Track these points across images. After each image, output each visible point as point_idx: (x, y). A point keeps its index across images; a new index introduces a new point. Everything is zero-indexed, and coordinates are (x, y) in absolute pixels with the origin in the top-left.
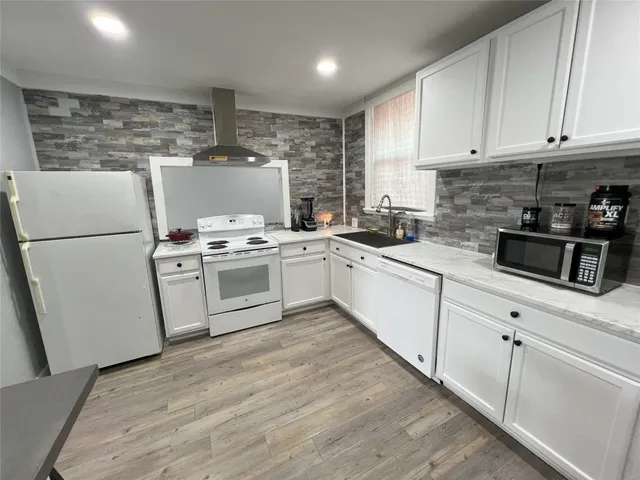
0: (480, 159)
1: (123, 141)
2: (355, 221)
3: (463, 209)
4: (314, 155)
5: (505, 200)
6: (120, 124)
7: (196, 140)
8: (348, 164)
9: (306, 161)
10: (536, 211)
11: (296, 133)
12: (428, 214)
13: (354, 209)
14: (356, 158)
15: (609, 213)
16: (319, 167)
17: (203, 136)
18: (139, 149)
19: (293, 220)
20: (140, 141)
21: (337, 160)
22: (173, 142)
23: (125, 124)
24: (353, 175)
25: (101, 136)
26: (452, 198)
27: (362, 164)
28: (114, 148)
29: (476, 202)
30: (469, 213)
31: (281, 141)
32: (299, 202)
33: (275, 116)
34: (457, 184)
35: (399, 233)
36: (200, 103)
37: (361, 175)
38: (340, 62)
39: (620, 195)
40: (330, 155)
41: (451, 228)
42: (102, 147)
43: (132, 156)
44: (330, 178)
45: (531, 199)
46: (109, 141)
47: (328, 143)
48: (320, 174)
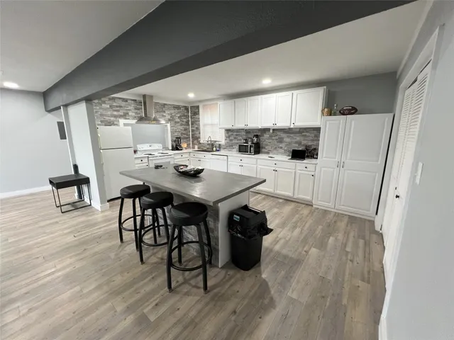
0: (234, 128)
1: (109, 113)
2: (196, 147)
3: (231, 140)
4: (179, 120)
5: (241, 138)
6: (108, 106)
7: (136, 113)
8: (192, 124)
9: (176, 122)
10: (246, 140)
11: (173, 111)
12: (223, 142)
13: (195, 142)
14: (196, 122)
15: (255, 139)
16: (182, 125)
17: (138, 111)
18: (115, 116)
19: (172, 146)
20: (115, 113)
21: (188, 122)
22: (128, 113)
23: (110, 106)
24: (195, 129)
25: (101, 111)
26: (229, 137)
27: (199, 125)
28: (106, 115)
29: (235, 138)
30: (233, 142)
31: (167, 114)
32: (174, 139)
33: (165, 104)
34: (230, 133)
35: (214, 149)
36: (137, 99)
37: (198, 129)
38: (195, 94)
39: (257, 136)
40: (185, 120)
41: (229, 146)
42: (101, 115)
43: (112, 119)
44: (185, 130)
45: (245, 137)
46: (104, 113)
47: (184, 116)
48: (181, 128)
